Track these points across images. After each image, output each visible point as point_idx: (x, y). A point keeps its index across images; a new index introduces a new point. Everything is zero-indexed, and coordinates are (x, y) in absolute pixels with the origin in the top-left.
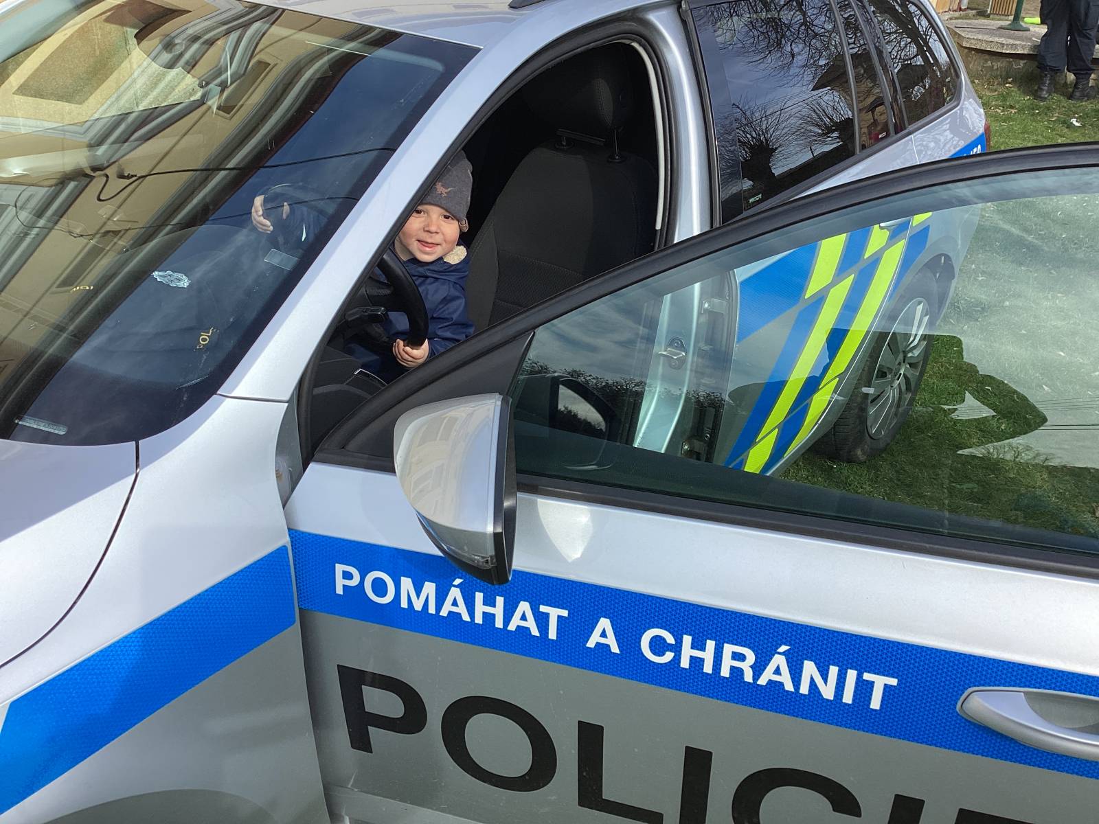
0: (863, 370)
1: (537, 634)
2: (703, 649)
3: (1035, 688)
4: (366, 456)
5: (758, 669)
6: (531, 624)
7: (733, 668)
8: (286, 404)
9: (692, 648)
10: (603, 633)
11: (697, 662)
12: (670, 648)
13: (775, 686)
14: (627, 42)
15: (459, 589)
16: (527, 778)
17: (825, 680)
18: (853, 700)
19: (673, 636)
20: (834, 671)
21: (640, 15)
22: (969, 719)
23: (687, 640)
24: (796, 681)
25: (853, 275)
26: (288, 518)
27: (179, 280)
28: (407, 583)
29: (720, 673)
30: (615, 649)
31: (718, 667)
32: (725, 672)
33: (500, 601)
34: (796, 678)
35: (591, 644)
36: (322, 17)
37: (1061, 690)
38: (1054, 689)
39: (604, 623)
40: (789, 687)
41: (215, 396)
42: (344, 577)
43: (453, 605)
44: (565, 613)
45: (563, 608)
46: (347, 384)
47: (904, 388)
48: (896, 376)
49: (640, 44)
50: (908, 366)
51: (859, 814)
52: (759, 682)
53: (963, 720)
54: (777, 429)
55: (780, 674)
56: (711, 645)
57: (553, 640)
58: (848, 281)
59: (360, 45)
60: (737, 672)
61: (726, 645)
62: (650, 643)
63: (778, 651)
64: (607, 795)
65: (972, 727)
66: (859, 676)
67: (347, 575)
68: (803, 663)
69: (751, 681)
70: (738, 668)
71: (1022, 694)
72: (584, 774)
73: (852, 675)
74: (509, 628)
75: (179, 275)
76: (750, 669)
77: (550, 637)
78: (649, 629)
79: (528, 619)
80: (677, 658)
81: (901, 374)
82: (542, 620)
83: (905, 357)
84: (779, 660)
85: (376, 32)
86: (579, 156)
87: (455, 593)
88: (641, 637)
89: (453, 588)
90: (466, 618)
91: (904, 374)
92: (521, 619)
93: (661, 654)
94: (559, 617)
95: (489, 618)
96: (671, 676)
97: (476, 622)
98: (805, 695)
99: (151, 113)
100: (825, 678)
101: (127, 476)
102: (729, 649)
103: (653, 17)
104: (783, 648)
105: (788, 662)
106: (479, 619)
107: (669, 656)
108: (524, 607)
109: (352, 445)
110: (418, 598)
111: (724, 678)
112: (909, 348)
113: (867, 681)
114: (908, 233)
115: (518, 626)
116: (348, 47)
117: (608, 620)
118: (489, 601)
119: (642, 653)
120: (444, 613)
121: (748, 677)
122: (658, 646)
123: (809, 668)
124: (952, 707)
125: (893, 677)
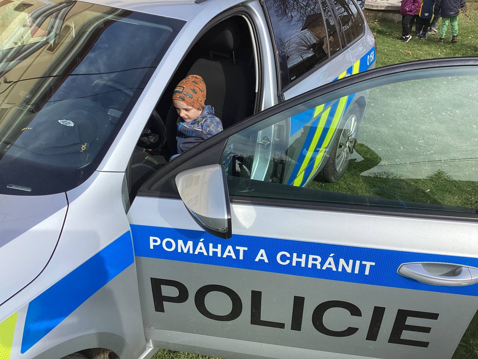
0: (334, 145)
1: (235, 258)
2: (301, 258)
3: (425, 261)
4: (159, 192)
5: (322, 264)
6: (232, 254)
8: (124, 173)
9: (297, 258)
10: (262, 255)
11: (299, 263)
12: (288, 258)
13: (329, 269)
14: (241, 15)
15: (202, 243)
17: (348, 265)
18: (358, 272)
19: (290, 254)
20: (351, 262)
21: (246, 5)
22: (402, 275)
23: (295, 255)
24: (337, 266)
25: (330, 107)
26: (129, 220)
27: (69, 123)
28: (180, 242)
29: (308, 266)
30: (266, 261)
31: (307, 264)
32: (310, 266)
33: (220, 246)
35: (257, 260)
37: (434, 261)
38: (432, 261)
39: (262, 251)
40: (334, 269)
41: (95, 171)
42: (153, 242)
43: (200, 249)
44: (246, 249)
45: (245, 247)
46: (143, 163)
47: (348, 151)
48: (345, 147)
50: (350, 142)
51: (361, 316)
52: (323, 269)
53: (400, 276)
54: (304, 171)
55: (331, 265)
56: (304, 256)
57: (241, 260)
58: (329, 109)
59: (115, 16)
61: (310, 255)
62: (280, 257)
63: (330, 256)
64: (263, 318)
65: (403, 278)
66: (361, 263)
67: (155, 241)
68: (339, 260)
69: (320, 268)
70: (314, 264)
71: (421, 264)
72: (254, 311)
73: (358, 262)
74: (224, 257)
75: (69, 121)
76: (319, 264)
77: (240, 259)
78: (280, 252)
79: (231, 252)
80: (291, 262)
82: (237, 252)
83: (348, 139)
84: (330, 260)
87: (201, 244)
88: (277, 255)
89: (200, 243)
90: (206, 254)
91: (348, 146)
92: (228, 253)
93: (284, 261)
94: (244, 250)
95: (215, 253)
96: (289, 270)
97: (210, 255)
98: (340, 272)
101: (64, 206)
102: (311, 257)
103: (250, 5)
104: (332, 255)
105: (334, 260)
107: (288, 262)
108: (230, 248)
110: (185, 248)
111: (309, 268)
113: (364, 264)
115: (227, 256)
116: (109, 17)
117: (264, 250)
118: (215, 247)
119: (277, 262)
120: (196, 253)
122: (283, 258)
123: (342, 262)
124: (395, 271)
125: (373, 262)
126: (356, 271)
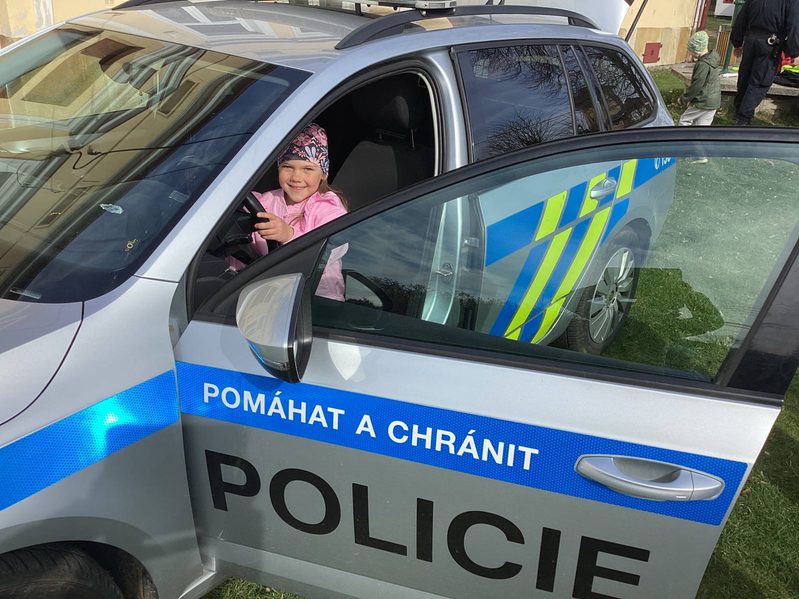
1: (327, 426)
2: (425, 433)
3: (620, 455)
4: (224, 317)
5: (457, 445)
6: (323, 420)
7: (443, 445)
8: (177, 284)
9: (418, 433)
10: (366, 425)
11: (421, 442)
12: (406, 433)
13: (468, 456)
14: (415, 72)
15: (278, 398)
16: (323, 524)
17: (497, 452)
18: (514, 464)
19: (407, 425)
20: (501, 445)
21: (423, 56)
22: (583, 476)
23: (415, 428)
24: (480, 452)
25: (571, 228)
26: (176, 355)
27: (116, 209)
28: (247, 394)
29: (435, 449)
30: (373, 435)
31: (434, 444)
32: (439, 448)
33: (304, 405)
34: (480, 451)
35: (358, 432)
36: (230, 55)
37: (634, 456)
38: (630, 455)
39: (366, 418)
40: (476, 456)
41: (132, 277)
42: (209, 391)
43: (275, 408)
44: (343, 412)
45: (341, 409)
46: (221, 277)
47: (617, 309)
49: (424, 75)
50: (619, 294)
51: (523, 543)
52: (458, 454)
53: (579, 476)
54: (520, 329)
55: (470, 448)
56: (429, 430)
57: (335, 430)
58: (568, 231)
60: (445, 447)
61: (438, 431)
62: (394, 430)
63: (469, 433)
64: (372, 534)
65: (584, 480)
66: (516, 448)
67: (211, 390)
68: (483, 441)
69: (454, 453)
70: (446, 445)
71: (612, 459)
72: (358, 520)
73: (512, 448)
74: (309, 423)
75: (117, 207)
76: (453, 445)
77: (333, 428)
78: (393, 421)
79: (321, 416)
80: (410, 439)
81: (614, 299)
82: (329, 417)
83: (617, 288)
84: (469, 439)
85: (263, 65)
86: (389, 146)
88: (388, 426)
89: (275, 398)
90: (283, 416)
91: (617, 299)
92: (316, 417)
93: (400, 437)
94: (339, 414)
95: (297, 416)
96: (409, 452)
97: (289, 419)
98: (485, 461)
99: (112, 115)
100: (496, 449)
101: (76, 321)
102: (440, 433)
103: (431, 57)
104: (472, 432)
105: (474, 441)
106: (291, 418)
107: (405, 438)
108: (318, 409)
109: (217, 310)
110: (254, 404)
111: (439, 452)
112: (618, 282)
113: (521, 451)
114: (613, 202)
115: (315, 422)
117: (369, 416)
118: (297, 405)
119: (389, 437)
120: (270, 413)
121: (452, 450)
122: (398, 432)
123: (487, 444)
124: (571, 467)
125: (536, 449)
126: (510, 463)
